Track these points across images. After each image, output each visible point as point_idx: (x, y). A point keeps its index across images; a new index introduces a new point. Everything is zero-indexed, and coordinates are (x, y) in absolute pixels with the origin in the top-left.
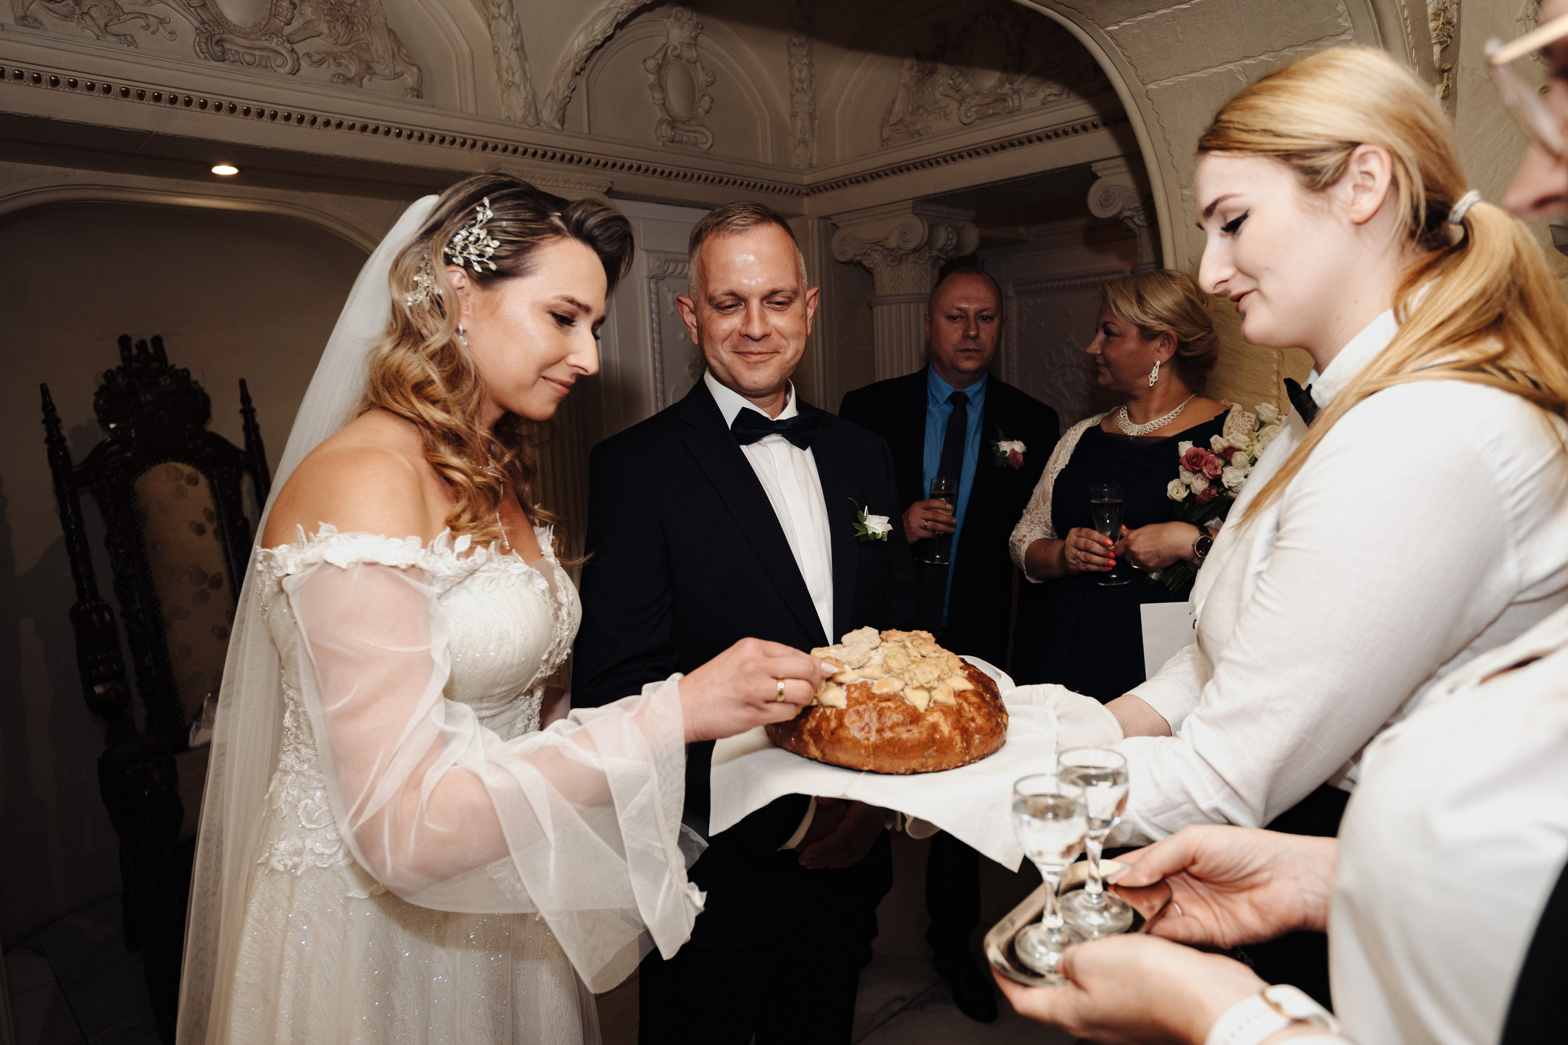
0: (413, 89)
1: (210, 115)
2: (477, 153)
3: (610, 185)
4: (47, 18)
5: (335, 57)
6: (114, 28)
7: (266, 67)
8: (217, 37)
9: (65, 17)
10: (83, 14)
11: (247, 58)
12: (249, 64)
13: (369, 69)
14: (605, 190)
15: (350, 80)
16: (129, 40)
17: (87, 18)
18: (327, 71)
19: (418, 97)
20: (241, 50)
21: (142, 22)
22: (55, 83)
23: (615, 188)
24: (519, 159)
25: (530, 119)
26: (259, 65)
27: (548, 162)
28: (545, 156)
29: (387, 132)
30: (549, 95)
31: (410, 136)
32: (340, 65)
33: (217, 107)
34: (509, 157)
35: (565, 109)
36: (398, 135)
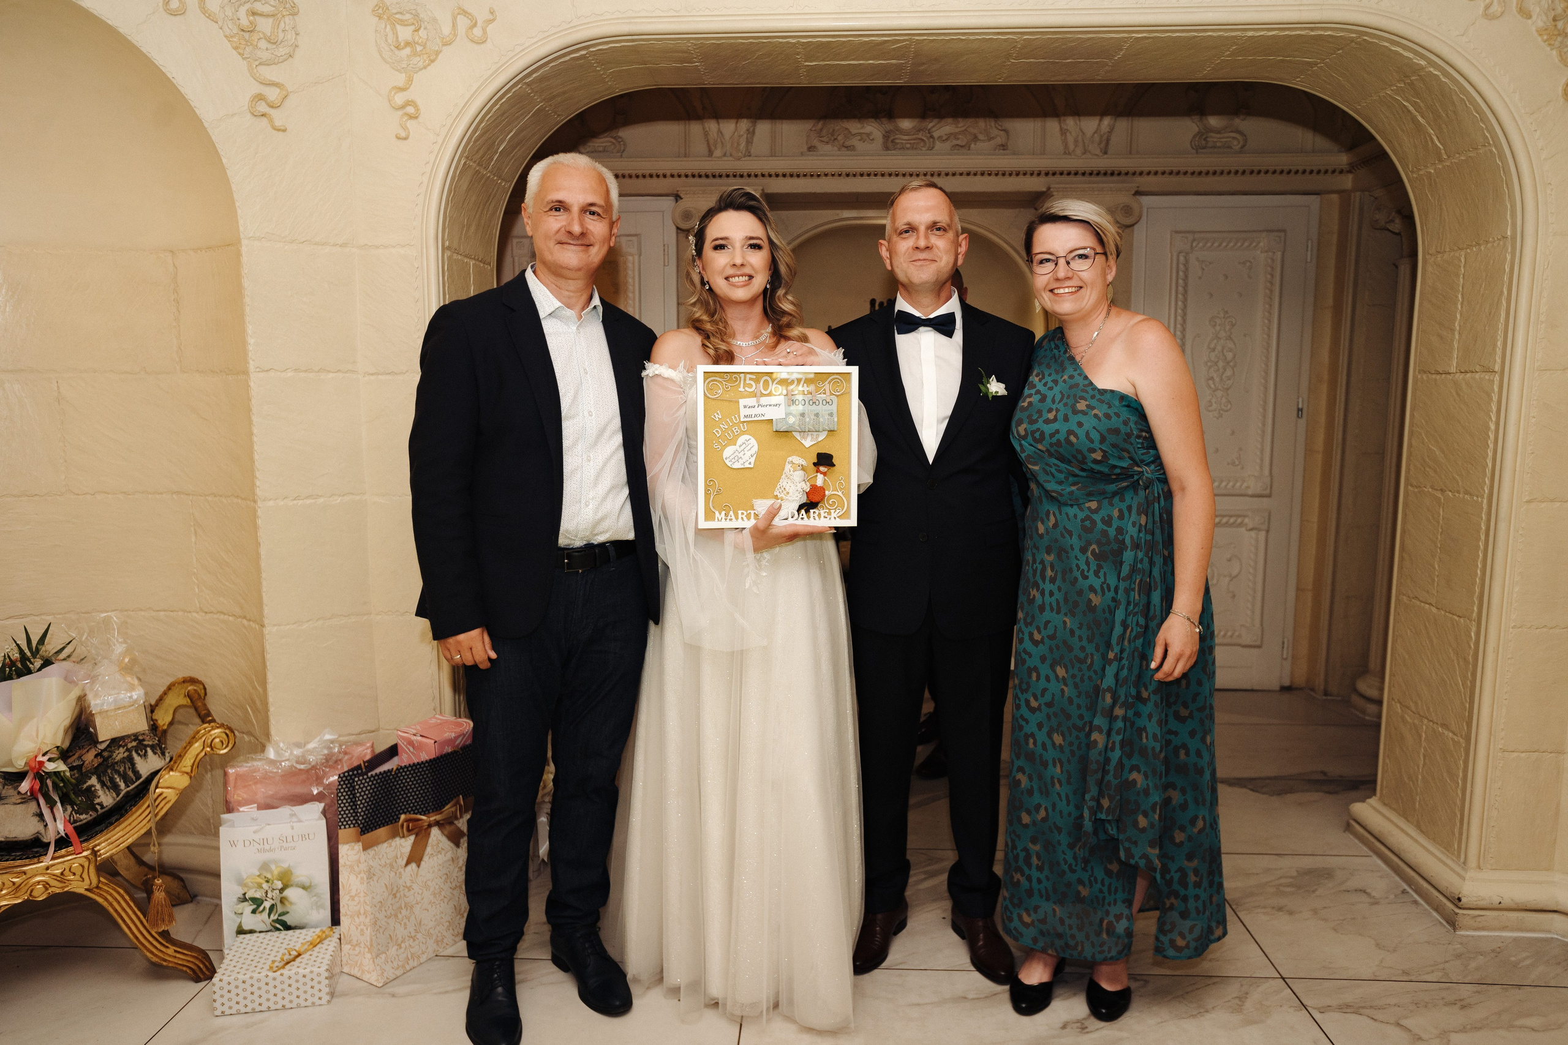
0: (1003, 145)
3: (1136, 189)
5: (954, 135)
6: (848, 143)
7: (917, 149)
8: (892, 138)
9: (827, 143)
11: (908, 146)
12: (909, 149)
13: (975, 139)
14: (1133, 192)
15: (962, 146)
17: (836, 142)
18: (948, 145)
19: (1003, 150)
20: (906, 142)
21: (861, 138)
22: (819, 176)
23: (1142, 189)
24: (1072, 178)
25: (1079, 151)
26: (913, 148)
27: (1094, 178)
28: (1091, 174)
29: (982, 174)
30: (1095, 133)
31: (997, 175)
32: (958, 139)
33: (890, 175)
34: (1065, 178)
35: (1108, 141)
36: (990, 175)
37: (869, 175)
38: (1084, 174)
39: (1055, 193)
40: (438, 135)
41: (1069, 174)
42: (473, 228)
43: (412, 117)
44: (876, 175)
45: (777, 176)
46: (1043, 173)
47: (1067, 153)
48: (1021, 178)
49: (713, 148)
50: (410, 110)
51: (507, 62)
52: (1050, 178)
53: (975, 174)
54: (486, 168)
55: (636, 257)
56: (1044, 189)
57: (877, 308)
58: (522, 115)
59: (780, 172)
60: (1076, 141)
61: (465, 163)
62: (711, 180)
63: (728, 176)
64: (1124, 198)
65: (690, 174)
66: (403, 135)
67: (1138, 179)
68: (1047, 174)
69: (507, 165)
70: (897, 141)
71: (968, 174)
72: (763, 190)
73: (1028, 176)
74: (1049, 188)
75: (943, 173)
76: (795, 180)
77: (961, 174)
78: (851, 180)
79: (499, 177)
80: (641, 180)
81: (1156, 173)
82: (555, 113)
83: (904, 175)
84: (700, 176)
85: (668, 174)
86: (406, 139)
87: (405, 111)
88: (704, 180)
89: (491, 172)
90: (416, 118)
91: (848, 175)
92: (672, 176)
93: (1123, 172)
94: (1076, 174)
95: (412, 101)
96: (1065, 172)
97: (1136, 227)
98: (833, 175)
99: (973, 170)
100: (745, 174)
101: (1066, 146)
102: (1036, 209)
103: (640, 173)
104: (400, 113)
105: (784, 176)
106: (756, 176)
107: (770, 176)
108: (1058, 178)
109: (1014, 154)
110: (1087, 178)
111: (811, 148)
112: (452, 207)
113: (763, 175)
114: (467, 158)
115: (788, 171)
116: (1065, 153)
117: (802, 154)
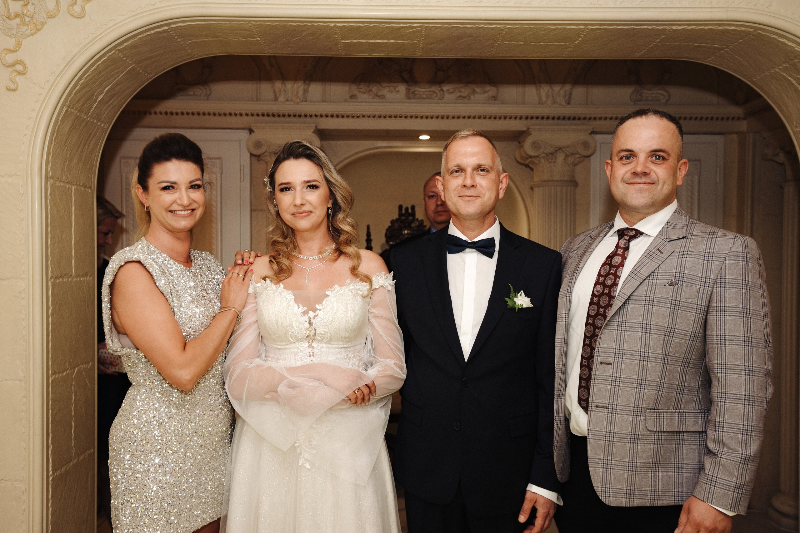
0: (494, 97)
1: (409, 120)
2: (523, 122)
3: (592, 130)
4: (359, 95)
5: (459, 90)
6: (379, 94)
7: (430, 98)
8: (412, 90)
9: (364, 93)
10: (371, 90)
11: (424, 96)
12: (424, 98)
13: (474, 92)
14: (589, 132)
15: (464, 97)
16: (382, 97)
17: (371, 92)
18: (453, 97)
19: (495, 100)
20: (422, 93)
21: (388, 89)
22: (358, 117)
23: (596, 130)
24: (545, 121)
25: (549, 102)
26: (428, 98)
27: (561, 122)
28: (559, 118)
29: (480, 118)
30: (561, 89)
31: (490, 118)
32: (461, 92)
33: (411, 117)
34: (539, 121)
35: (570, 95)
36: (485, 118)
37: (396, 117)
38: (553, 118)
39: (533, 132)
40: (43, 88)
41: (543, 118)
42: (75, 160)
43: (20, 73)
44: (401, 117)
45: (327, 116)
46: (524, 117)
47: (541, 103)
48: (508, 121)
49: (278, 95)
50: (19, 67)
51: (102, 33)
52: (529, 121)
53: (474, 118)
54: (87, 114)
55: (219, 175)
56: (525, 129)
57: (404, 212)
58: (116, 73)
59: (329, 113)
60: (547, 96)
61: (67, 111)
62: (277, 119)
63: (289, 116)
64: (583, 136)
65: (260, 113)
66: (13, 87)
67: (593, 122)
68: (527, 118)
69: (105, 113)
70: (416, 92)
71: (469, 117)
72: (316, 127)
73: (513, 119)
74: (528, 129)
75: (450, 117)
76: (340, 120)
77: (464, 117)
78: (382, 120)
79: (99, 120)
80: (223, 117)
81: (606, 118)
82: (146, 72)
83: (422, 117)
84: (268, 115)
85: (244, 113)
86: (14, 90)
87: (14, 68)
88: (271, 119)
89: (91, 117)
90: (24, 74)
91: (380, 117)
92: (247, 115)
93: (582, 118)
94: (548, 118)
95: (21, 61)
96: (540, 117)
97: (592, 157)
98: (369, 117)
99: (472, 115)
100: (303, 114)
101: (540, 98)
102: (519, 143)
103: (222, 112)
104: (10, 69)
105: (332, 116)
106: (311, 116)
107: (321, 116)
108: (534, 121)
109: (503, 103)
110: (556, 121)
111: (353, 97)
112: (54, 145)
113: (316, 116)
114: (69, 106)
115: (335, 113)
116: (539, 103)
117: (346, 101)
